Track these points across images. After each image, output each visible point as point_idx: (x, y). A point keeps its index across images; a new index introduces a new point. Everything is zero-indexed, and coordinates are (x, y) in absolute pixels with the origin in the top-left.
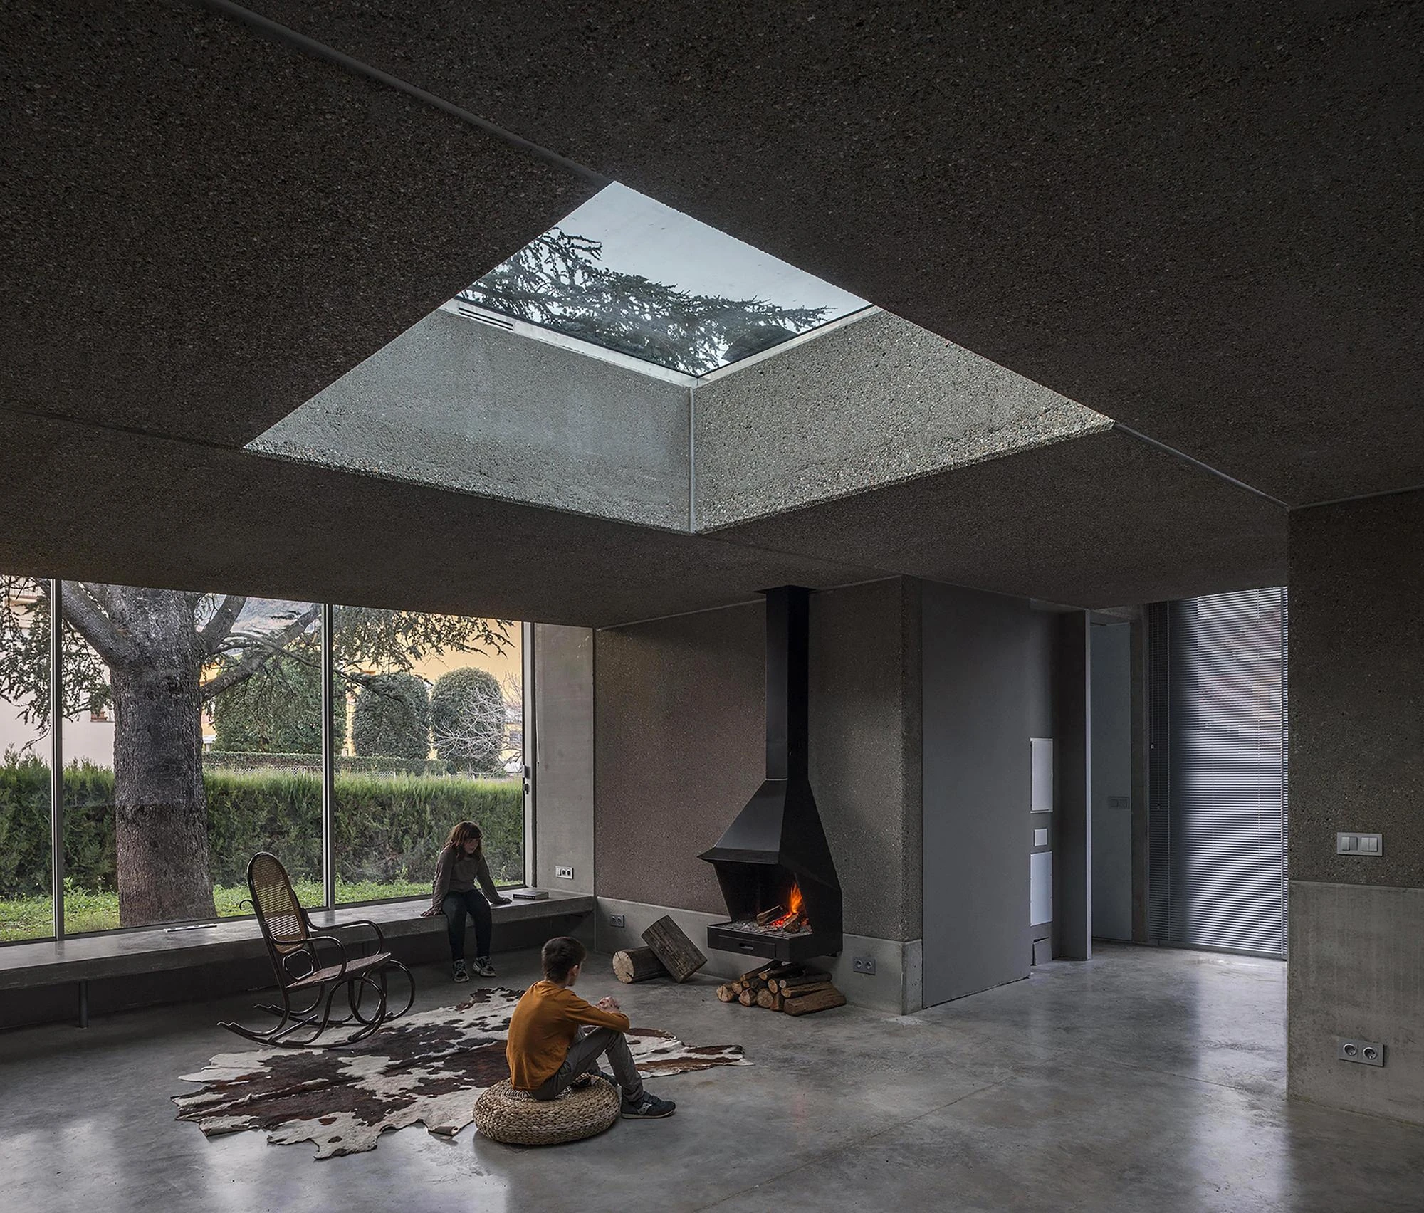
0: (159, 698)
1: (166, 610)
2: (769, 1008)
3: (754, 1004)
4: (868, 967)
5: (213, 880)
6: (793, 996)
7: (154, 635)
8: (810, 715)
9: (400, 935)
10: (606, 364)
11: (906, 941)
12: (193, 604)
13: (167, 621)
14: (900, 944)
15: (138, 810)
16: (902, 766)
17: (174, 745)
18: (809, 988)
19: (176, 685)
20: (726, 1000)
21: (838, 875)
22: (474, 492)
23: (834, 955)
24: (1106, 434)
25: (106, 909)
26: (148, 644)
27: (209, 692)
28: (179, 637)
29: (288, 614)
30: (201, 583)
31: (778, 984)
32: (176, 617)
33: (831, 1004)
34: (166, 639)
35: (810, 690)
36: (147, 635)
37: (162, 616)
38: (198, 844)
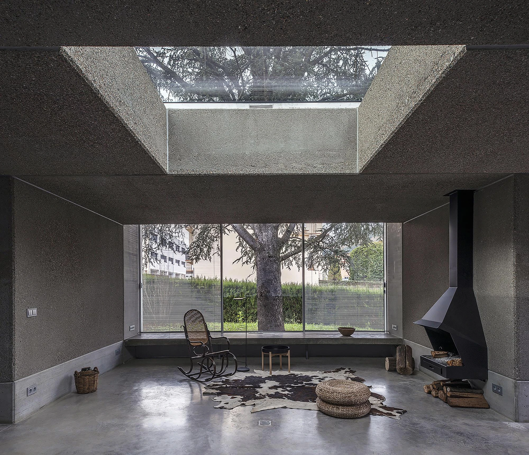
0: (266, 259)
1: (268, 232)
2: (442, 400)
3: (437, 397)
4: (498, 390)
5: (284, 320)
6: (452, 396)
7: (264, 240)
8: (474, 255)
9: (315, 343)
10: (310, 110)
11: (517, 380)
12: (277, 228)
13: (268, 235)
14: (514, 381)
15: (261, 295)
16: (513, 281)
17: (270, 275)
18: (465, 395)
19: (271, 255)
20: (426, 392)
21: (486, 339)
22: (249, 174)
23: (484, 381)
24: (466, 56)
25: (254, 326)
26: (263, 242)
27: (285, 257)
28: (272, 239)
29: (321, 229)
30: (279, 220)
31: (446, 389)
32: (270, 233)
33: (477, 406)
34: (268, 241)
35: (474, 242)
36: (262, 239)
37: (266, 233)
38: (278, 307)
